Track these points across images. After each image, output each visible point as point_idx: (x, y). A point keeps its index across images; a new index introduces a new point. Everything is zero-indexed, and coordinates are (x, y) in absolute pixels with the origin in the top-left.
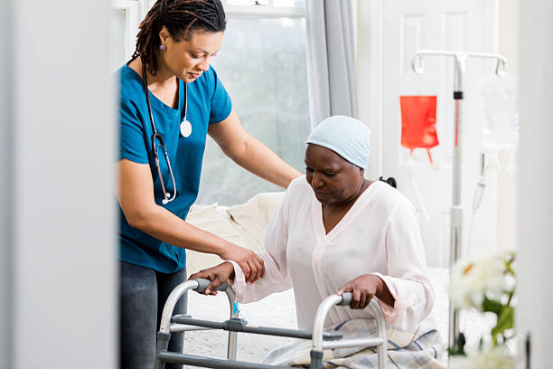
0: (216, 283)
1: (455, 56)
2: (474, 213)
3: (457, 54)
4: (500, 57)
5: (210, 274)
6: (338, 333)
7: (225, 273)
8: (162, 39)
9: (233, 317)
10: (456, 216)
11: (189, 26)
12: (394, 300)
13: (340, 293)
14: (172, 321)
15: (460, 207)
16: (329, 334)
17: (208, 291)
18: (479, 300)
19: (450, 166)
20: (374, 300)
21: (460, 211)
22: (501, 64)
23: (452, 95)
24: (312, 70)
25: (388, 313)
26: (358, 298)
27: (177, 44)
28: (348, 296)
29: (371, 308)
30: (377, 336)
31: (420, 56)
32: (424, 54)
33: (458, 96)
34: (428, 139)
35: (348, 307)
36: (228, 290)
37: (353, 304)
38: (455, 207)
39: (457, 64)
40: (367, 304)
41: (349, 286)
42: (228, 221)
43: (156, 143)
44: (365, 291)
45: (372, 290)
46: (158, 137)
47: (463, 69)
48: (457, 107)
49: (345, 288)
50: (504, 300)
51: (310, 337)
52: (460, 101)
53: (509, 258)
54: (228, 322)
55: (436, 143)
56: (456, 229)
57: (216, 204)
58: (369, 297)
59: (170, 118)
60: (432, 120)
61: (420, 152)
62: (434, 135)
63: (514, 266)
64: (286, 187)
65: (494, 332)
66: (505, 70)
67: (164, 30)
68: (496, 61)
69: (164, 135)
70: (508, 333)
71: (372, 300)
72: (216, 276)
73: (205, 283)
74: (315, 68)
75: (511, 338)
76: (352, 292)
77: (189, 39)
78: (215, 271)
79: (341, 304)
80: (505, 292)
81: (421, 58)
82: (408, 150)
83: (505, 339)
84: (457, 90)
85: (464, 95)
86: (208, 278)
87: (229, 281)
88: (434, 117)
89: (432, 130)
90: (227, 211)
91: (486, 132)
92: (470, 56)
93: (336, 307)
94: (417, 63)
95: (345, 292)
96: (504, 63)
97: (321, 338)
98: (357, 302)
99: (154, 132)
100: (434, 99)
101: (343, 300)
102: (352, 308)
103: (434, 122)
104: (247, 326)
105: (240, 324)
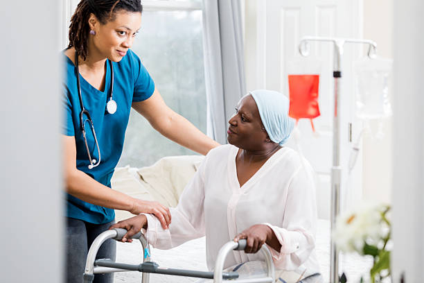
0: (131, 232)
1: (334, 42)
2: (350, 173)
3: (336, 40)
4: (371, 42)
5: (126, 224)
6: (235, 274)
8: (91, 25)
9: (146, 261)
10: (335, 175)
11: (113, 8)
12: (281, 246)
13: (236, 240)
14: (95, 265)
15: (339, 168)
16: (228, 275)
17: (124, 239)
18: (360, 245)
19: (330, 134)
20: (265, 246)
21: (339, 171)
22: (373, 47)
23: (332, 74)
24: (208, 54)
25: (275, 257)
26: (251, 244)
27: (104, 26)
28: (243, 242)
29: (263, 252)
30: (268, 276)
31: (305, 42)
32: (309, 40)
33: (337, 75)
34: (312, 111)
35: (242, 252)
36: (142, 238)
37: (247, 249)
38: (335, 168)
39: (336, 49)
40: (258, 249)
41: (244, 234)
42: (138, 180)
43: (84, 118)
44: (258, 238)
45: (263, 238)
46: (86, 113)
47: (341, 52)
48: (337, 85)
49: (241, 236)
50: (380, 245)
51: (211, 277)
52: (339, 79)
53: (383, 209)
54: (143, 265)
55: (318, 114)
56: (336, 186)
57: (128, 166)
58: (260, 243)
59: (97, 99)
60: (315, 95)
61: (304, 122)
62: (317, 107)
63: (389, 216)
64: (205, 154)
65: (373, 272)
66: (375, 53)
67: (92, 17)
68: (368, 46)
69: (91, 111)
70: (384, 273)
71: (263, 245)
72: (132, 226)
73: (122, 232)
74: (210, 52)
75: (386, 277)
76: (246, 239)
77: (113, 20)
78: (131, 223)
79: (237, 249)
80: (381, 238)
81: (306, 44)
82: (294, 120)
83: (381, 278)
84: (336, 70)
85: (342, 74)
86: (125, 228)
87: (142, 230)
88: (317, 92)
89: (314, 103)
90: (138, 172)
91: (360, 104)
92: (346, 42)
93: (234, 251)
94: (302, 48)
95: (241, 239)
96: (374, 47)
97: (221, 277)
98: (250, 247)
99: (82, 109)
100: (316, 78)
101: (239, 245)
102: (246, 252)
103: (317, 96)
104: (159, 268)
105: (153, 266)
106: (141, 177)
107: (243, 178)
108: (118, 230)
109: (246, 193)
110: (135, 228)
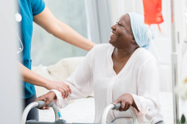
0: (47, 103)
2: (183, 56)
7: (51, 97)
10: (174, 58)
13: (115, 103)
15: (176, 53)
28: (119, 105)
34: (158, 19)
38: (173, 53)
40: (128, 109)
49: (118, 101)
55: (162, 21)
56: (175, 64)
58: (129, 106)
60: (159, 9)
61: (154, 26)
62: (161, 17)
72: (47, 99)
73: (42, 103)
76: (121, 102)
86: (43, 100)
87: (53, 101)
88: (161, 7)
89: (160, 15)
90: (47, 69)
95: (118, 103)
101: (115, 107)
103: (161, 10)
104: (66, 123)
105: (63, 122)
106: (50, 72)
107: (117, 69)
108: (39, 101)
109: (119, 78)
110: (50, 99)
